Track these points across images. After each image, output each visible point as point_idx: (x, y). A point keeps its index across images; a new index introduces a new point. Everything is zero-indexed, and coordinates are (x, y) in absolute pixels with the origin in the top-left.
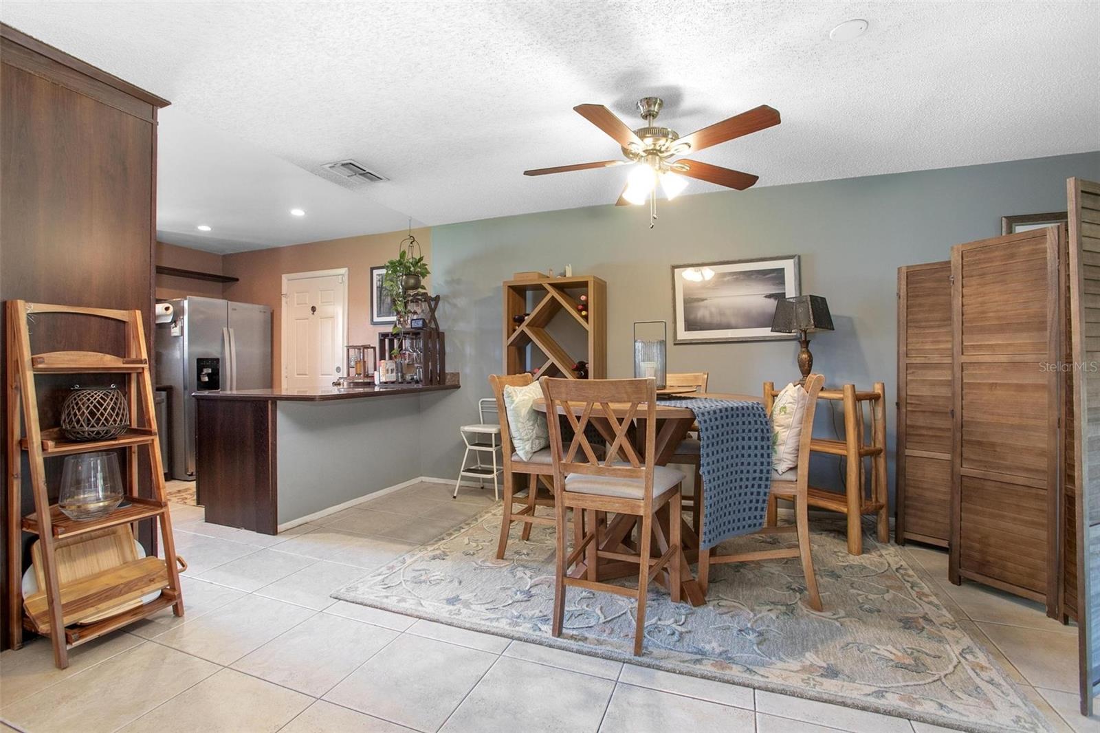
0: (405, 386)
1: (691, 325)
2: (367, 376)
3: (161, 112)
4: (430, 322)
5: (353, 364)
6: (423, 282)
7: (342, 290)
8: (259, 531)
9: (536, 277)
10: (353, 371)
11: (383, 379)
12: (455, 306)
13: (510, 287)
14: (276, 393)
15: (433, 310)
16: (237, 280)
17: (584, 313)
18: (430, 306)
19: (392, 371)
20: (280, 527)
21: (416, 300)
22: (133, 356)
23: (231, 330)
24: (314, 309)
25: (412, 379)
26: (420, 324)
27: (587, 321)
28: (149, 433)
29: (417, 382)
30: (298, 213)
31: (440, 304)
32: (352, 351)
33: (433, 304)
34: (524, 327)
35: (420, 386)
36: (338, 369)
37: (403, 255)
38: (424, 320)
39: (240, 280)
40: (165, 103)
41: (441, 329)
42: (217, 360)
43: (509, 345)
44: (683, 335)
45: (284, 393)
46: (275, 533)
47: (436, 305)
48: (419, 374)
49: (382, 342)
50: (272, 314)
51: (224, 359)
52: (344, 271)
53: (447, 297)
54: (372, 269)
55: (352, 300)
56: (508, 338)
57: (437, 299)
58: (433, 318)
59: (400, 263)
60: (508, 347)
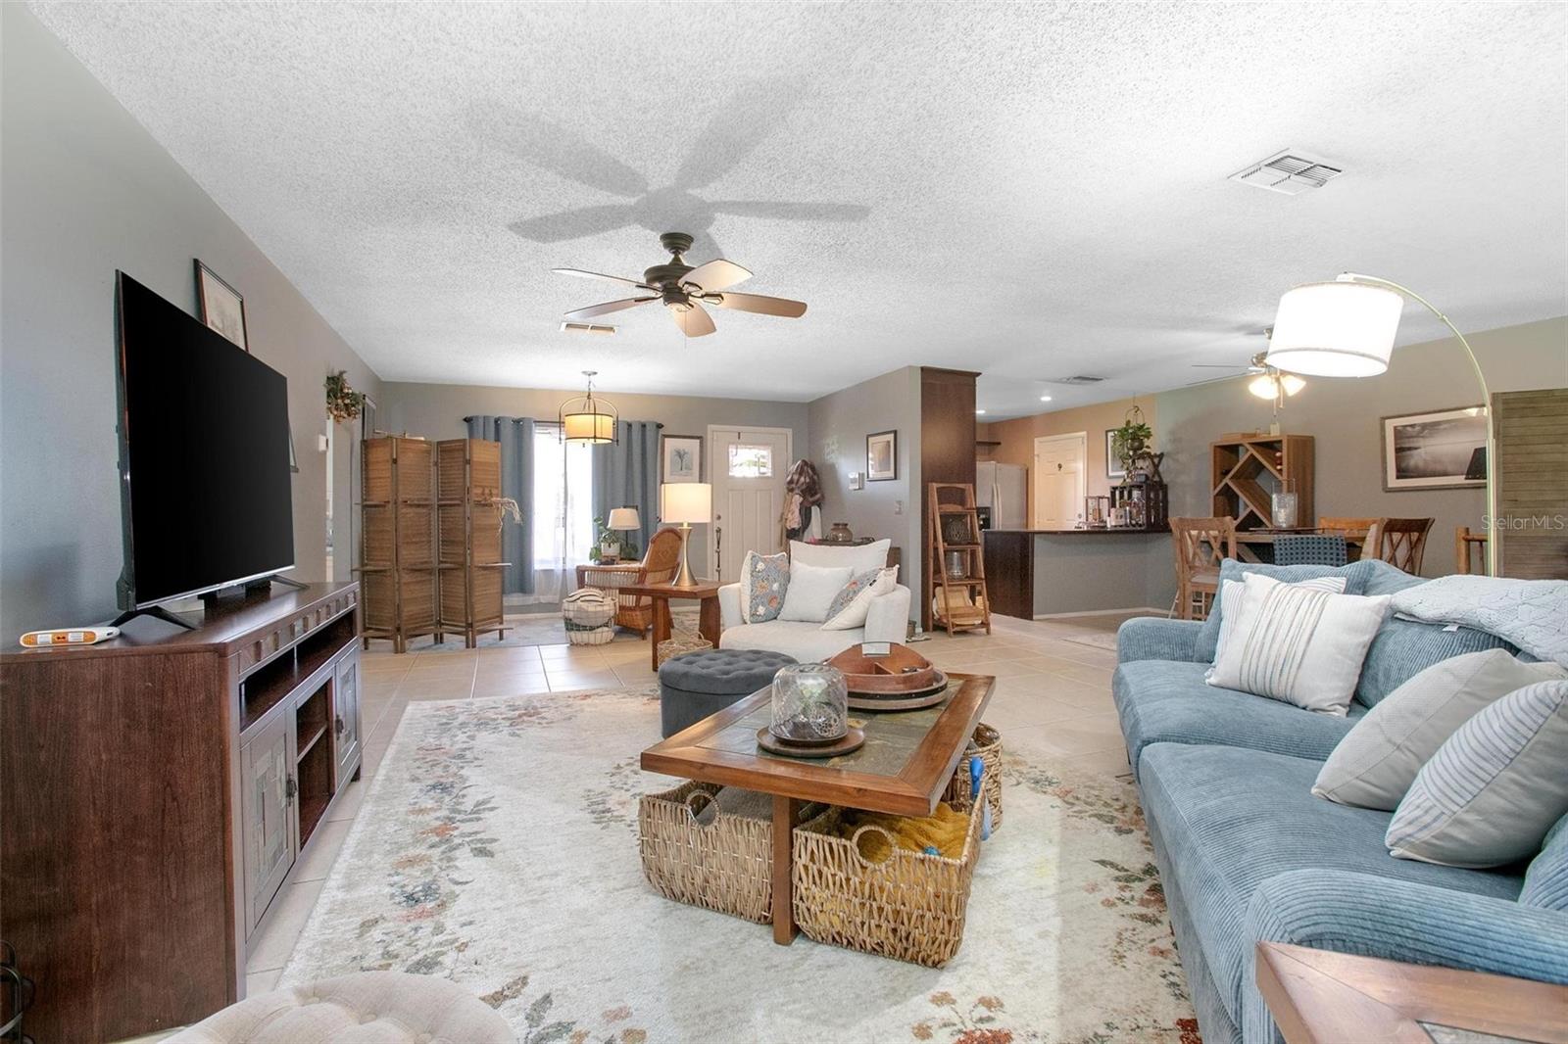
0: (1131, 528)
1: (1402, 473)
2: (1102, 521)
3: (977, 379)
4: (1153, 476)
5: (1091, 511)
6: (1147, 442)
7: (1082, 451)
8: (1022, 618)
9: (1240, 437)
10: (1090, 517)
11: (1114, 524)
12: (1177, 460)
13: (1216, 447)
14: (1030, 529)
15: (1156, 466)
16: (999, 444)
17: (1279, 467)
18: (1153, 463)
19: (1121, 517)
20: (1035, 617)
21: (1142, 457)
22: (969, 506)
23: (999, 485)
24: (1060, 466)
25: (1137, 523)
26: (1143, 479)
27: (1281, 475)
28: (977, 544)
29: (1140, 526)
30: (1046, 399)
31: (1164, 460)
32: (1089, 500)
33: (1156, 460)
34: (1227, 480)
35: (1143, 528)
36: (1080, 516)
37: (1128, 423)
38: (1146, 476)
39: (1002, 445)
40: (979, 374)
41: (1166, 480)
42: (988, 508)
43: (1217, 495)
44: (1393, 482)
45: (1036, 529)
46: (1032, 619)
47: (1159, 462)
48: (1142, 519)
49: (1113, 494)
50: (1027, 471)
51: (994, 508)
52: (1084, 433)
53: (1169, 454)
54: (1107, 432)
55: (1090, 458)
56: (1215, 488)
57: (1161, 456)
58: (1156, 472)
59: (1126, 430)
60: (1215, 497)
